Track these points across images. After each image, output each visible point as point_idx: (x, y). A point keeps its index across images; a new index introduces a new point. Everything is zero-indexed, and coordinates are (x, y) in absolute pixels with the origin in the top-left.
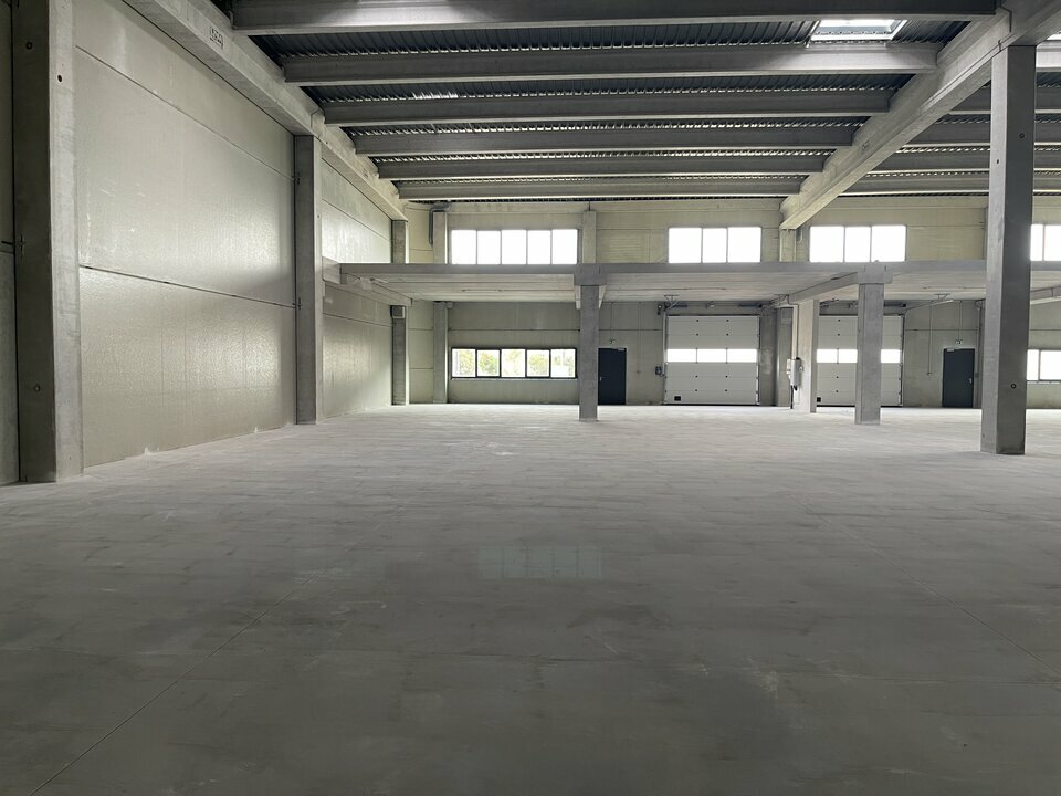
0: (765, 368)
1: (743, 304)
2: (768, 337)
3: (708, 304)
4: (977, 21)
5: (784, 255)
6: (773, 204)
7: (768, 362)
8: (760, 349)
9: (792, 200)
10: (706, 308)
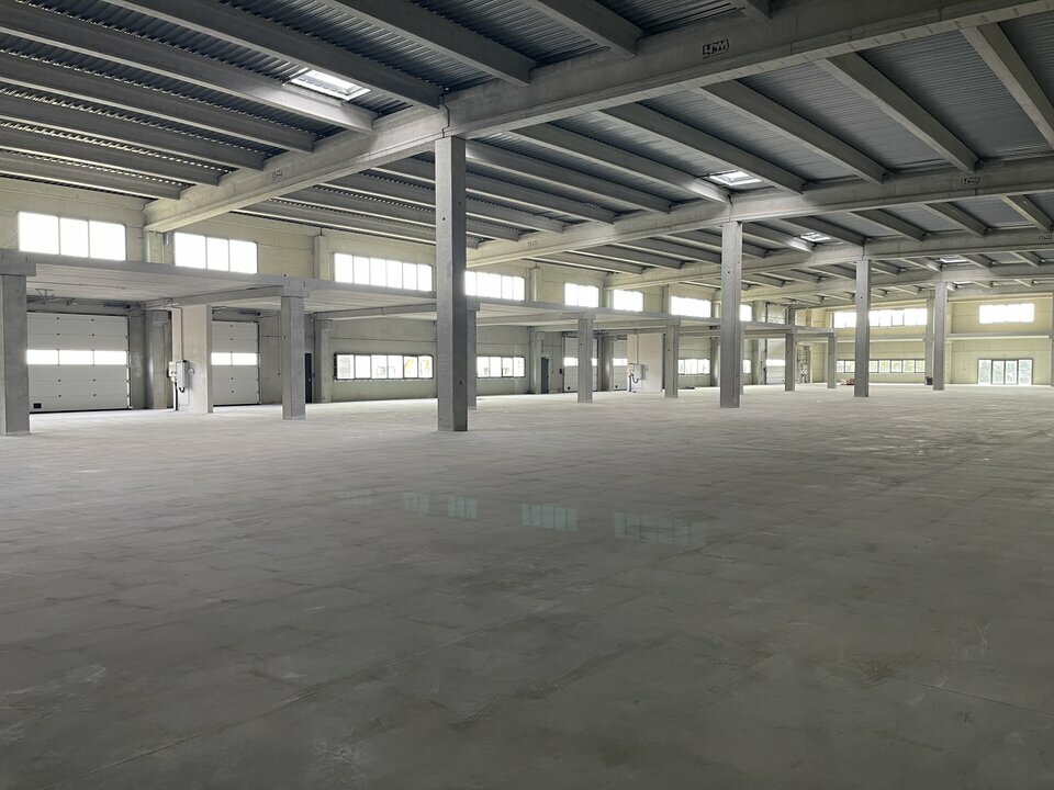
0: (135, 370)
1: (109, 304)
2: (137, 338)
3: (69, 301)
4: (420, 108)
5: (152, 257)
6: (137, 204)
7: (139, 365)
8: (130, 350)
9: (163, 205)
10: (68, 306)
